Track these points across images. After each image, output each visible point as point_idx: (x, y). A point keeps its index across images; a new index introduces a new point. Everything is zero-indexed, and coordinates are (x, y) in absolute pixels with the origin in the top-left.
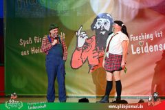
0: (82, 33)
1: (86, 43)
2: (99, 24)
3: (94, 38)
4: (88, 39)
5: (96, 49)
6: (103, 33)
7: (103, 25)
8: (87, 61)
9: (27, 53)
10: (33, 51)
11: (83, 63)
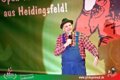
8: (97, 30)
9: (12, 14)
10: (21, 13)
11: (92, 33)
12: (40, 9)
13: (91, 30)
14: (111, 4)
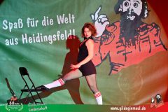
0: (101, 16)
1: (106, 32)
2: (126, 4)
3: (118, 24)
4: (109, 26)
5: (121, 41)
6: (132, 18)
7: (132, 7)
8: (108, 57)
9: (14, 42)
10: (25, 40)
11: (102, 60)
12: (46, 36)
13: (101, 58)
14: (121, 30)
